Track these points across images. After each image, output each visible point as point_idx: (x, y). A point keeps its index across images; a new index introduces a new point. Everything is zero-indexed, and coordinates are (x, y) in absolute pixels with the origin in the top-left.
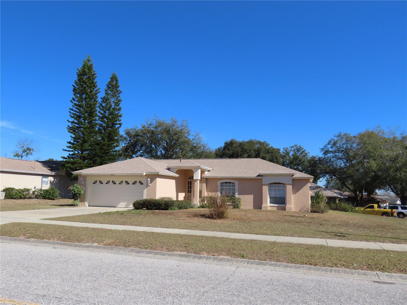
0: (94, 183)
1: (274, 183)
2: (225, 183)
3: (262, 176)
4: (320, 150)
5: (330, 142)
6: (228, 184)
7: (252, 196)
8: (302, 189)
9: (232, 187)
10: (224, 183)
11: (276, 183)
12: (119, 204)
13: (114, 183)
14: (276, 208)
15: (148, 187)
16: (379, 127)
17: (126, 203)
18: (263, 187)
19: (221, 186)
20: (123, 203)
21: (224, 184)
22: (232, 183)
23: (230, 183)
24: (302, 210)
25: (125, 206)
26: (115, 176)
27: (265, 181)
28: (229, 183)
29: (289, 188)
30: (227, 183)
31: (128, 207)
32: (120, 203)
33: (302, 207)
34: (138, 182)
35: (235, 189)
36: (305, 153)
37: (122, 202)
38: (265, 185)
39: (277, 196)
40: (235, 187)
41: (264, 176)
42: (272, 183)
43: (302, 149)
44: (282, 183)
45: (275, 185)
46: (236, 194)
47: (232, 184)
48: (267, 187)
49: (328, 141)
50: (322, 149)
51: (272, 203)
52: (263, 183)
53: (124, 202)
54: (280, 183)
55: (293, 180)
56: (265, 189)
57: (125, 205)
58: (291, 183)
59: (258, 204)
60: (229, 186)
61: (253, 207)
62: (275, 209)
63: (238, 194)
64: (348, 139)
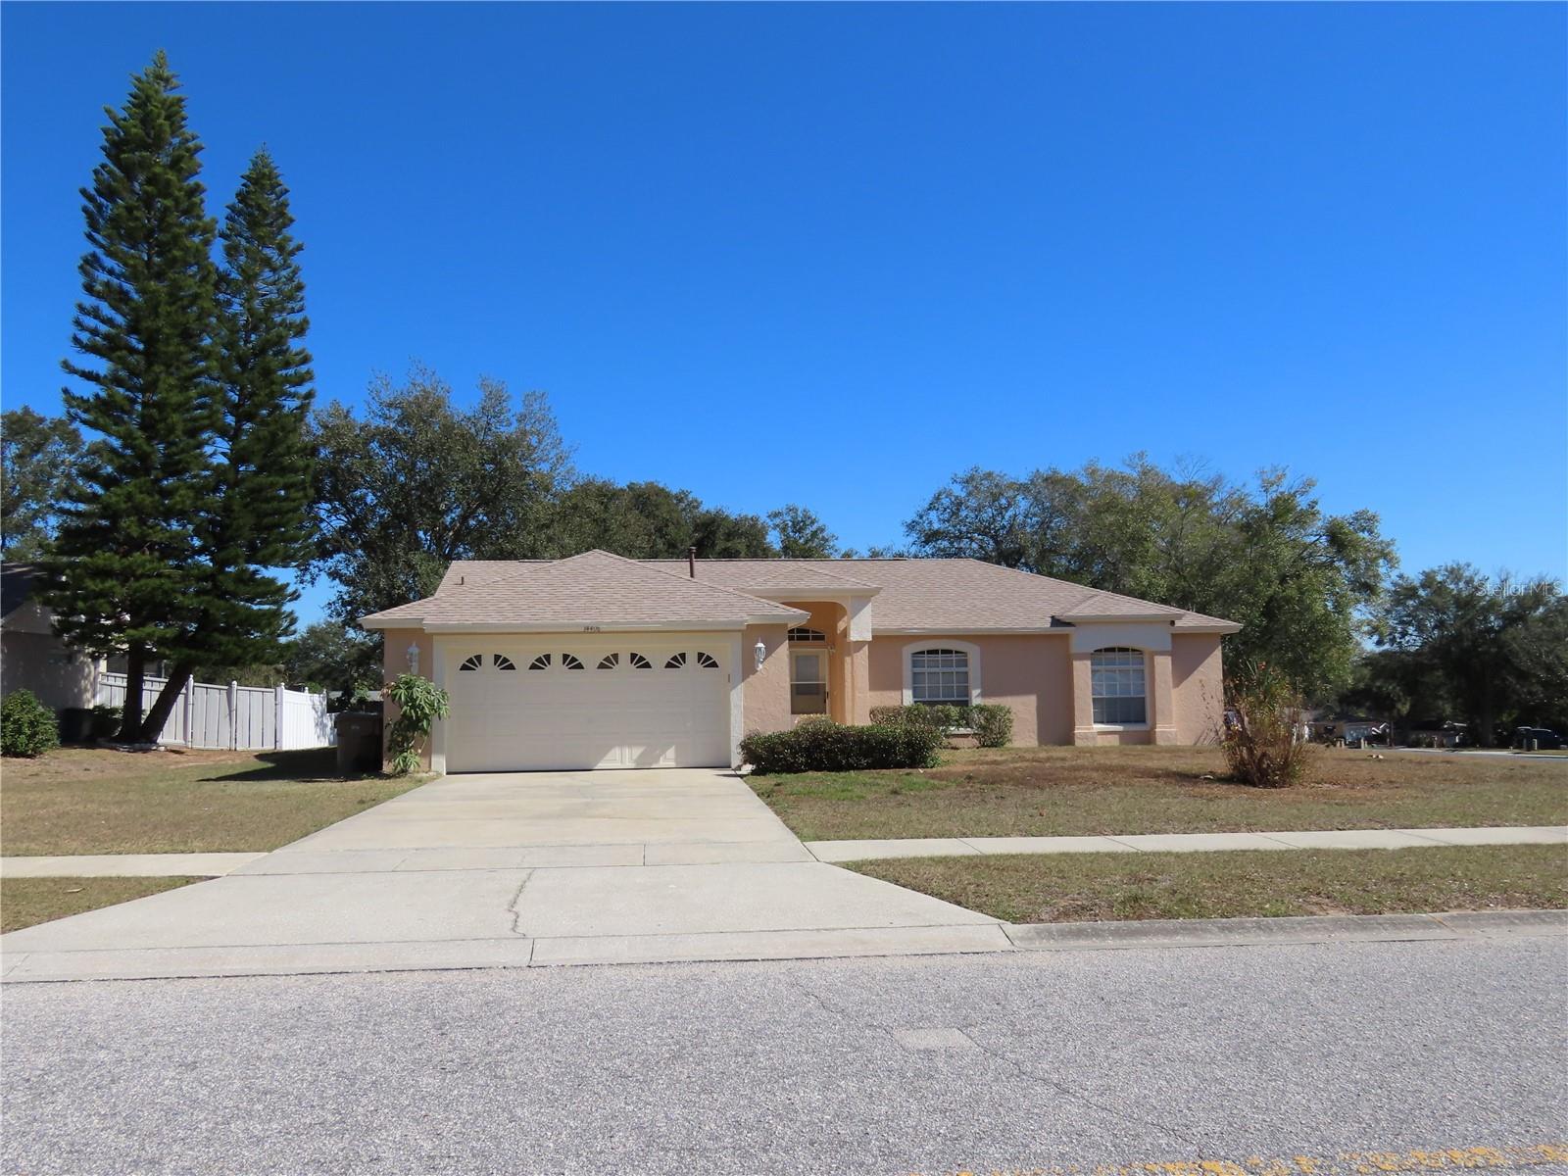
0: (464, 668)
1: (1107, 650)
2: (930, 652)
3: (1069, 624)
4: (905, 529)
5: (937, 498)
6: (940, 657)
7: (1031, 701)
8: (1200, 668)
9: (954, 669)
10: (923, 653)
11: (1112, 650)
12: (605, 755)
13: (572, 663)
14: (1117, 736)
15: (752, 678)
16: (1141, 455)
17: (637, 751)
18: (1077, 664)
19: (915, 664)
20: (627, 751)
21: (926, 657)
22: (957, 652)
23: (950, 652)
24: (1202, 739)
25: (636, 761)
26: (602, 633)
27: (1080, 641)
28: (945, 652)
29: (1164, 665)
30: (935, 652)
31: (651, 764)
32: (613, 751)
33: (1200, 732)
34: (692, 658)
35: (966, 673)
36: (823, 538)
37: (621, 745)
38: (1082, 657)
39: (1118, 696)
40: (966, 666)
41: (1079, 623)
42: (1100, 650)
43: (813, 523)
44: (1133, 650)
45: (1111, 655)
46: (975, 692)
47: (954, 657)
48: (1088, 663)
49: (929, 498)
50: (911, 527)
51: (1102, 722)
52: (1074, 649)
53: (630, 745)
54: (1126, 650)
55: (1174, 636)
56: (1082, 671)
57: (634, 757)
58: (1169, 647)
59: (1058, 728)
60: (946, 663)
61: (1036, 737)
62: (1115, 741)
63: (983, 695)
64: (997, 493)
